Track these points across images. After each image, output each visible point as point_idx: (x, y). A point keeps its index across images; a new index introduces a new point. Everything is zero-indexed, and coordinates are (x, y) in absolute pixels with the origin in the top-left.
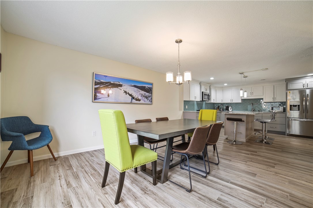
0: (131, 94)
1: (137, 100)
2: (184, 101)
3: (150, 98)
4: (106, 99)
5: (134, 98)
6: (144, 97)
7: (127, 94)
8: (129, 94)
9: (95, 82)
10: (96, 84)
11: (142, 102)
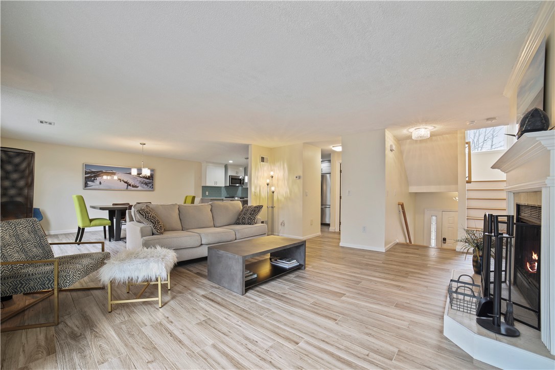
0: (126, 181)
1: (134, 186)
2: (203, 187)
3: (151, 184)
4: (98, 186)
5: (130, 185)
6: (142, 183)
7: (122, 182)
8: (124, 181)
9: (86, 172)
10: (86, 173)
11: (139, 188)
